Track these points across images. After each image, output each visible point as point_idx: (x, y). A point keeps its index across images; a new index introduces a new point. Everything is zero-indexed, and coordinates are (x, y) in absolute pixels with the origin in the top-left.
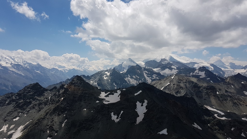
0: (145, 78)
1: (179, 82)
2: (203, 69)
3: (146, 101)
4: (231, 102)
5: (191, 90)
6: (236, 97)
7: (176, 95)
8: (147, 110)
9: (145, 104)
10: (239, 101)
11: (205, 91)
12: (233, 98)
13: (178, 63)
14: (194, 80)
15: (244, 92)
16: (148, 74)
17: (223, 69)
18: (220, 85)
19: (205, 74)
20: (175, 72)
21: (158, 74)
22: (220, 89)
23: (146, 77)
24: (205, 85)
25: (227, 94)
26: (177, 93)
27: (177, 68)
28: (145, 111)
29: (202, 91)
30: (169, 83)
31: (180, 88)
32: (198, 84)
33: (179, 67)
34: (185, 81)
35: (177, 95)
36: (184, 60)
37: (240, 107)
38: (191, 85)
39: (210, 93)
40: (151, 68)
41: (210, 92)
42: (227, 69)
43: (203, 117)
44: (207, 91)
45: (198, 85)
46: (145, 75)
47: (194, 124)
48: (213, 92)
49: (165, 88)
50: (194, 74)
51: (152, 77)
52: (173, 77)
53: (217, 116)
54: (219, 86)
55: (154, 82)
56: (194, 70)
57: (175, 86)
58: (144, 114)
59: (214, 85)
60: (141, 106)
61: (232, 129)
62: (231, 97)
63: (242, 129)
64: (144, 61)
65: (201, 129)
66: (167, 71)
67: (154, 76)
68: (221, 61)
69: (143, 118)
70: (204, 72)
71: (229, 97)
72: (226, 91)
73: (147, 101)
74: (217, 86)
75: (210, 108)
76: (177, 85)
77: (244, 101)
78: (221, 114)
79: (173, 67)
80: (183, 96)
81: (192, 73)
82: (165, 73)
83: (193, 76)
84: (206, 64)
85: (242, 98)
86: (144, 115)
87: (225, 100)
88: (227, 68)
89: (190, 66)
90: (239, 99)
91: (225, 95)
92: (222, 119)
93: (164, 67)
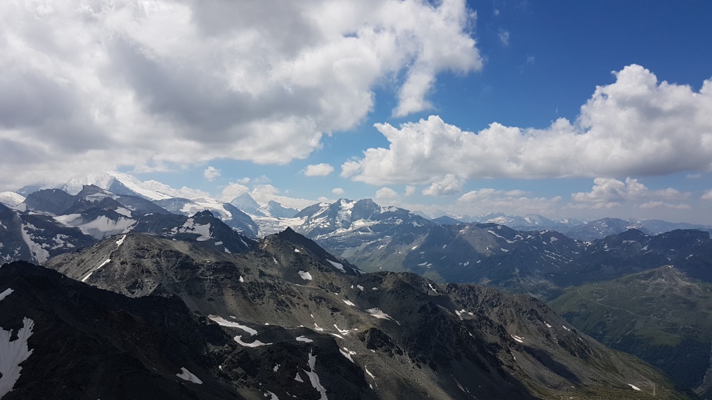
0: (25, 247)
1: (138, 256)
2: (205, 217)
3: (28, 323)
4: (272, 301)
5: (174, 277)
6: (284, 288)
7: (129, 295)
8: (32, 350)
9: (26, 332)
10: (289, 296)
11: (211, 277)
12: (276, 290)
13: (137, 199)
14: (182, 247)
15: (300, 272)
16: (37, 233)
17: (253, 217)
18: (247, 258)
19: (211, 230)
20: (125, 225)
21: (73, 233)
22: (247, 270)
23: (30, 243)
24: (210, 260)
25: (263, 281)
26: (131, 288)
27: (134, 216)
28: (26, 354)
29: (202, 277)
30: (108, 261)
31: (143, 271)
32: (192, 257)
33: (138, 211)
34: (156, 251)
35: (133, 293)
36: (154, 192)
37: (293, 310)
38: (174, 263)
39: (223, 282)
40: (47, 213)
41: (222, 279)
42: (263, 218)
43: (205, 348)
44: (216, 276)
45: (193, 260)
46: (27, 238)
47: (181, 372)
48: (230, 278)
49: (96, 275)
50: (182, 231)
51: (52, 243)
52: (119, 243)
53: (241, 339)
54: (246, 260)
55: (58, 259)
56: (182, 219)
57: (128, 267)
58: (19, 365)
59: (233, 260)
60: (11, 341)
61: (276, 369)
62: (271, 287)
63: (297, 364)
64: (21, 190)
65: (200, 382)
66: (102, 224)
67: (58, 240)
68: (249, 197)
69: (18, 381)
70: (209, 225)
71: (268, 288)
72: (262, 274)
73: (33, 321)
74: (240, 262)
75: (222, 322)
76: (133, 264)
77: (301, 296)
78: (250, 334)
79: (120, 210)
80: (151, 296)
81: (175, 229)
82: (95, 230)
83: (179, 237)
84: (212, 204)
85: (295, 287)
86: (21, 368)
87: (259, 297)
88: (264, 216)
89: (171, 209)
90: (290, 292)
91: (259, 285)
92: (251, 345)
93: (91, 212)
